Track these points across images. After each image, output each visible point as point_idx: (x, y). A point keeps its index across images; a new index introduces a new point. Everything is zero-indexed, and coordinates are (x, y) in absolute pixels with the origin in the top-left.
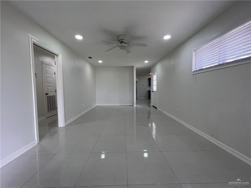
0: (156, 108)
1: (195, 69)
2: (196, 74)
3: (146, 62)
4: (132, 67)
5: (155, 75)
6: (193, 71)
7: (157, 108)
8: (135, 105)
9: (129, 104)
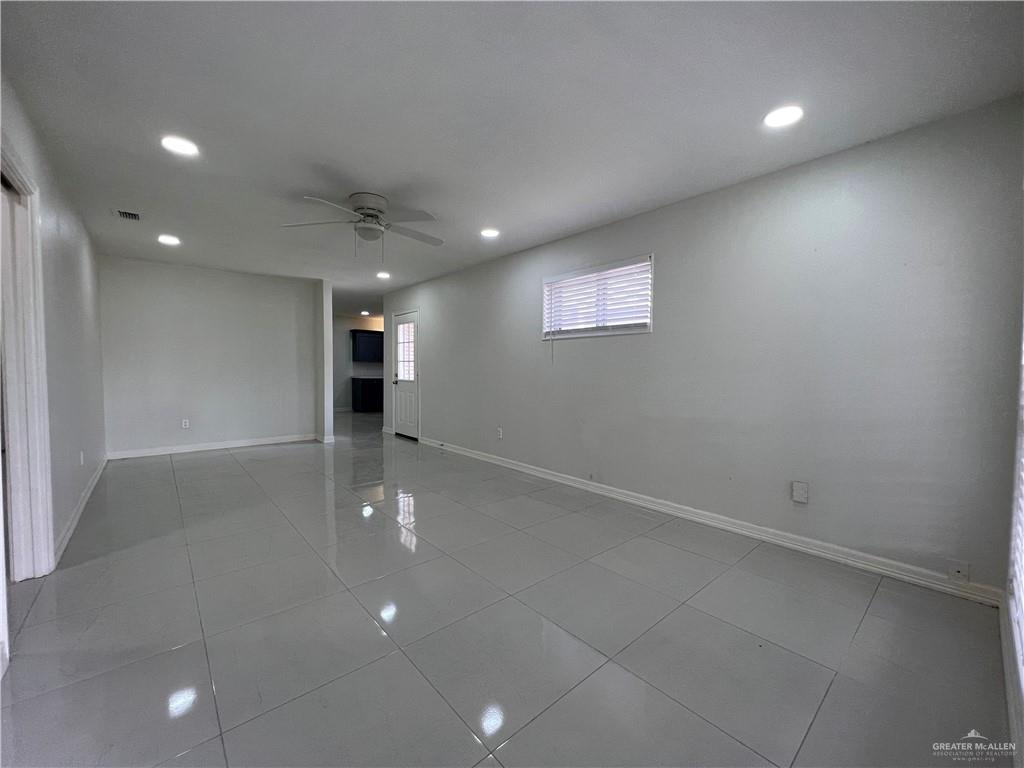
0: (416, 440)
1: (551, 326)
2: (553, 340)
3: (384, 276)
4: (316, 286)
5: (406, 325)
6: (545, 331)
7: (420, 438)
8: (329, 438)
9: (295, 438)
